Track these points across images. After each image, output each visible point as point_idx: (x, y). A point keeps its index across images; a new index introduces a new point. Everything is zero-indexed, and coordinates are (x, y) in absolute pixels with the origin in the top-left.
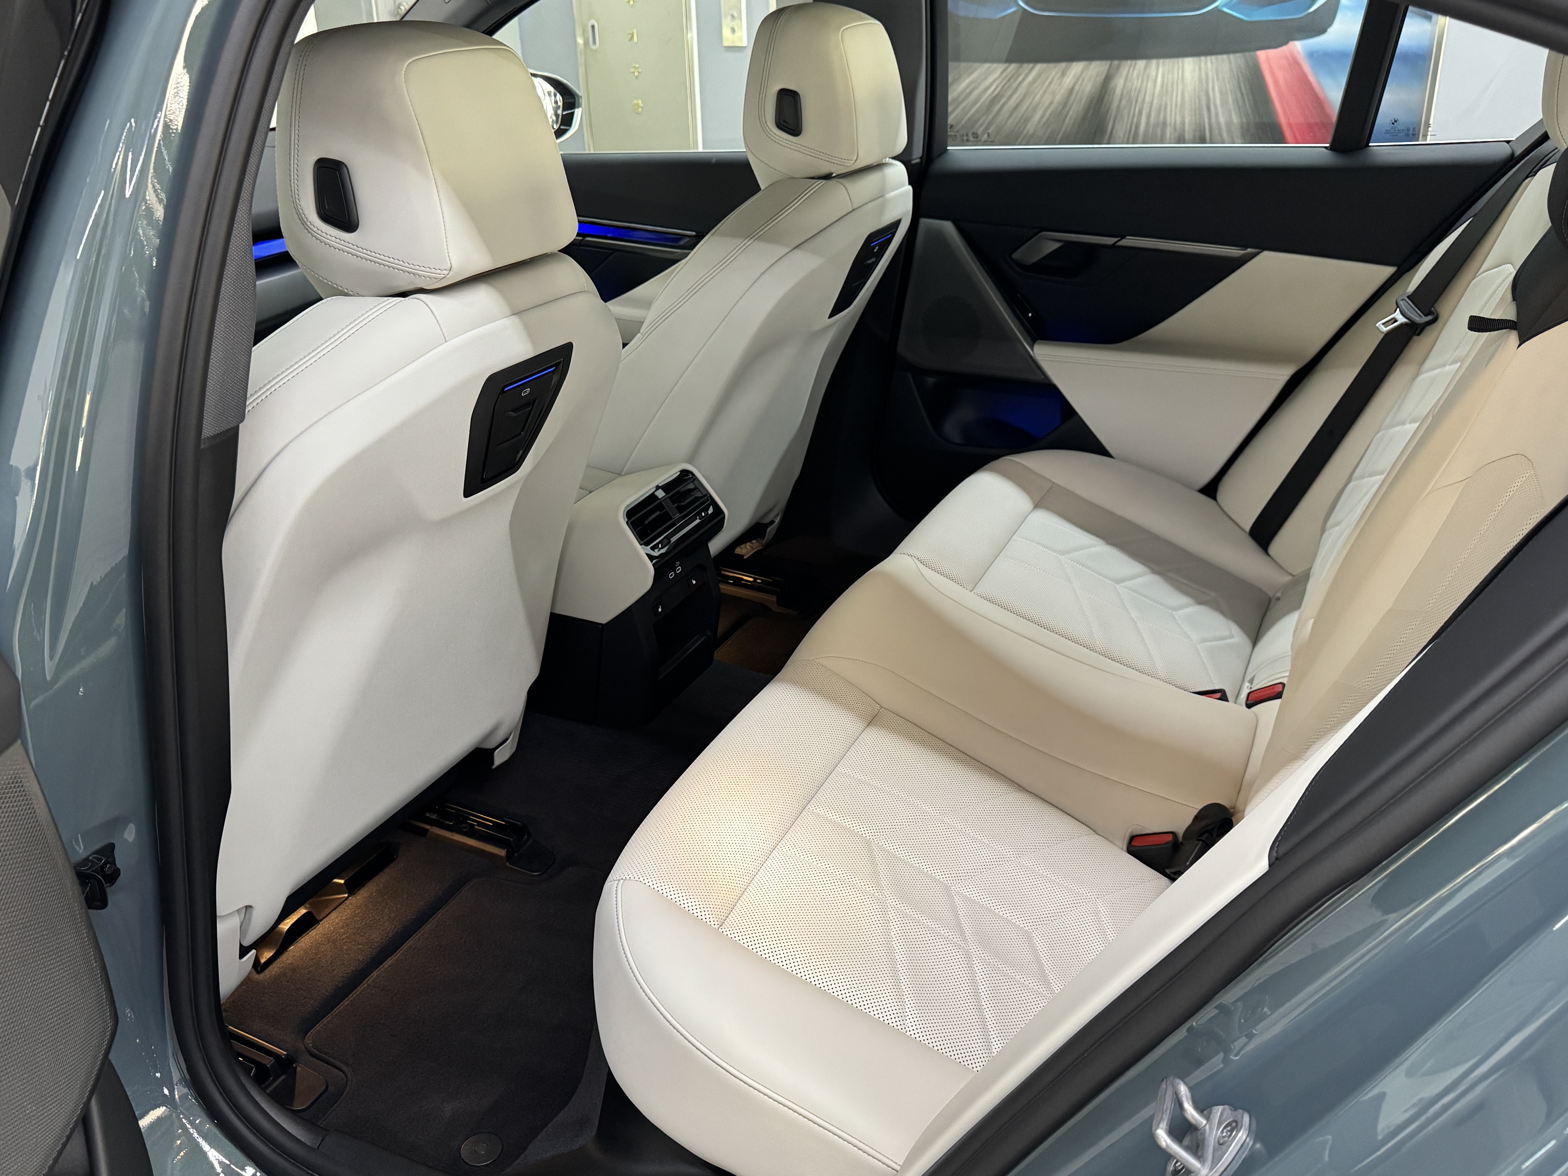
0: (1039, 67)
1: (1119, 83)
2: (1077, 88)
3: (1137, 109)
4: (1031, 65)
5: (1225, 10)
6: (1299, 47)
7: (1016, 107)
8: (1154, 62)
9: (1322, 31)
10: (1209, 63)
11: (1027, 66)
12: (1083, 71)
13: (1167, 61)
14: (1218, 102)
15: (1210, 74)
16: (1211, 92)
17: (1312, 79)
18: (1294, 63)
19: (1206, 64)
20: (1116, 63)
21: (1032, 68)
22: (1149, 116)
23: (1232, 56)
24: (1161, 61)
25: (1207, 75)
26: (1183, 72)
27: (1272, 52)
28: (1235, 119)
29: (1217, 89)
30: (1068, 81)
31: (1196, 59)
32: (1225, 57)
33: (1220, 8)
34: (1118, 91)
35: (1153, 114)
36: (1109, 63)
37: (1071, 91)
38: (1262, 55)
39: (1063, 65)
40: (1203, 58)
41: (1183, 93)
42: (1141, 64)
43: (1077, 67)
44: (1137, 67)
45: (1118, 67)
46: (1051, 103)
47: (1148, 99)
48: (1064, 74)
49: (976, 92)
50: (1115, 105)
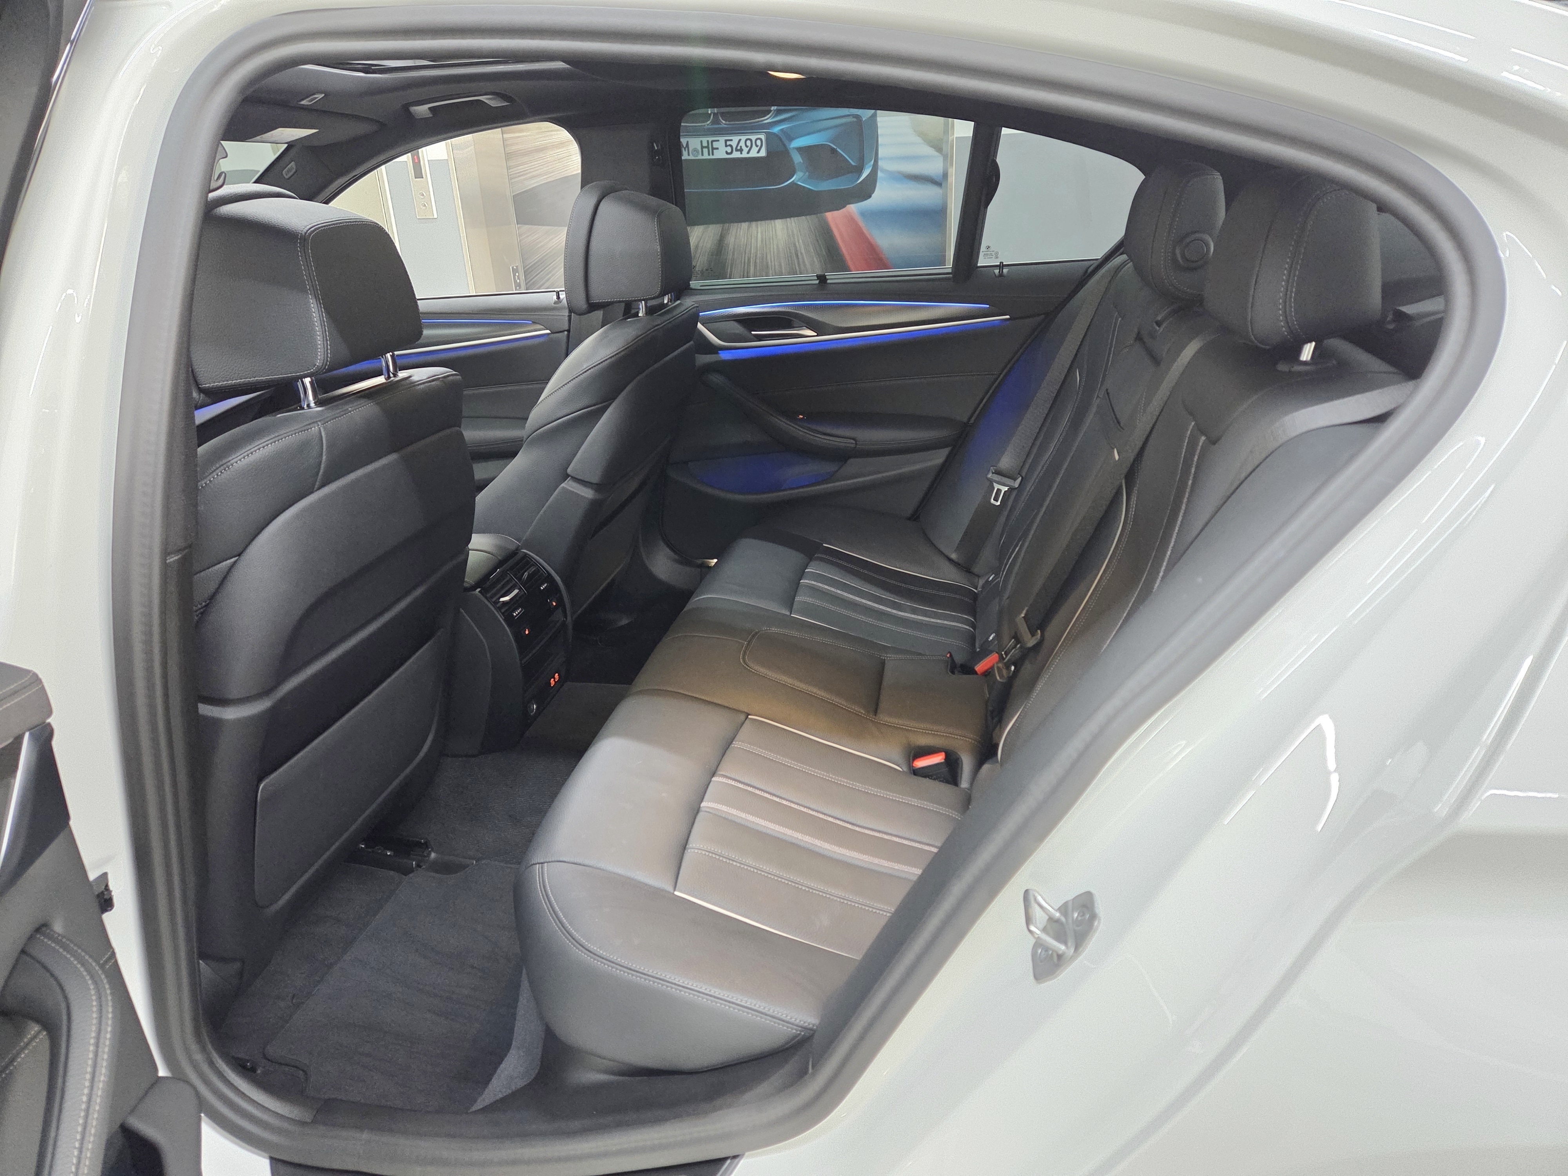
1: (731, 240)
2: (701, 245)
3: (746, 258)
5: (799, 183)
6: (853, 208)
8: (754, 224)
9: (868, 197)
10: (793, 223)
12: (704, 231)
13: (763, 222)
14: (803, 251)
15: (795, 231)
16: (797, 244)
17: (864, 230)
18: (851, 220)
19: (791, 223)
20: (727, 225)
23: (808, 217)
24: (759, 223)
25: (793, 232)
26: (776, 230)
27: (835, 213)
29: (801, 241)
31: (783, 220)
32: (803, 218)
33: (795, 182)
34: (731, 245)
35: (758, 261)
36: (722, 225)
38: (829, 216)
40: (788, 219)
41: (777, 246)
42: (745, 225)
44: (742, 227)
45: (729, 229)
47: (753, 251)
50: (730, 257)
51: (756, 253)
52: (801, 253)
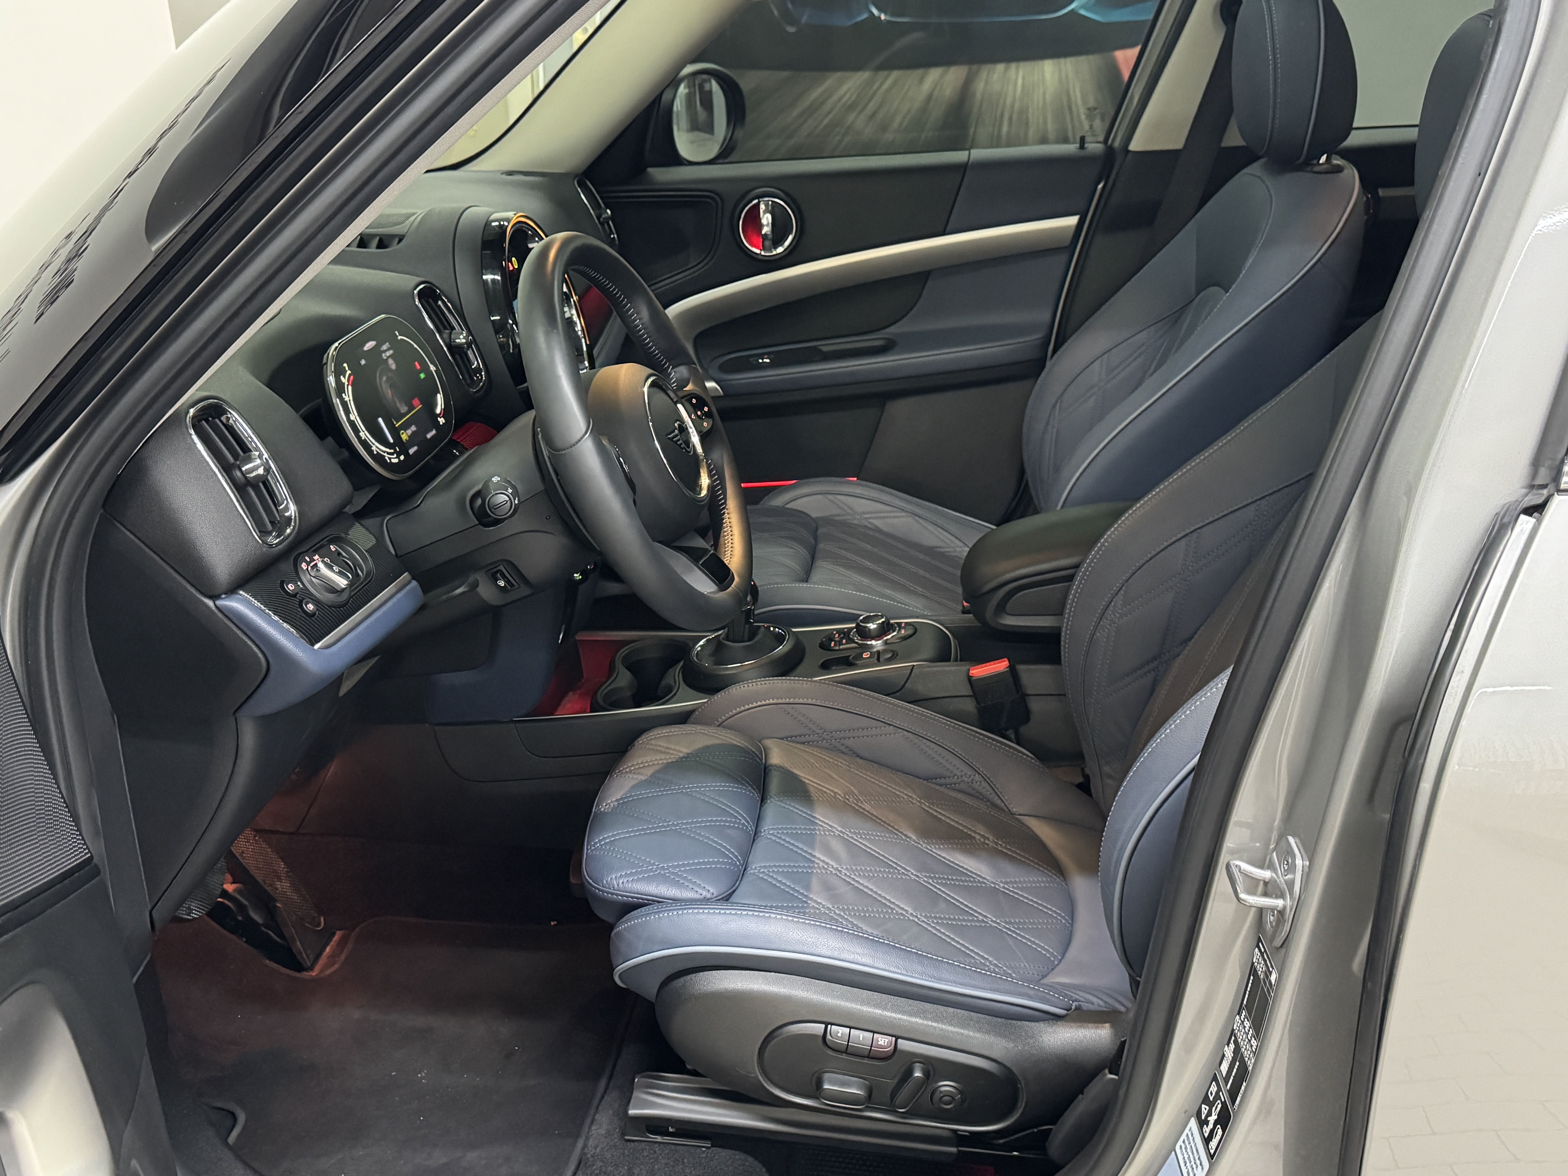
1: (980, 86)
3: (998, 114)
4: (886, 73)
5: (1083, 12)
12: (942, 76)
13: (1027, 64)
15: (1070, 75)
19: (1065, 64)
20: (975, 67)
31: (1056, 61)
33: (1075, 10)
34: (978, 96)
35: (1015, 117)
36: (967, 67)
37: (930, 97)
39: (920, 72)
40: (1062, 60)
42: (1000, 67)
43: (934, 74)
44: (996, 70)
45: (978, 72)
46: (909, 110)
48: (921, 80)
49: (831, 101)
50: (975, 109)
51: (1012, 106)
52: (1077, 106)
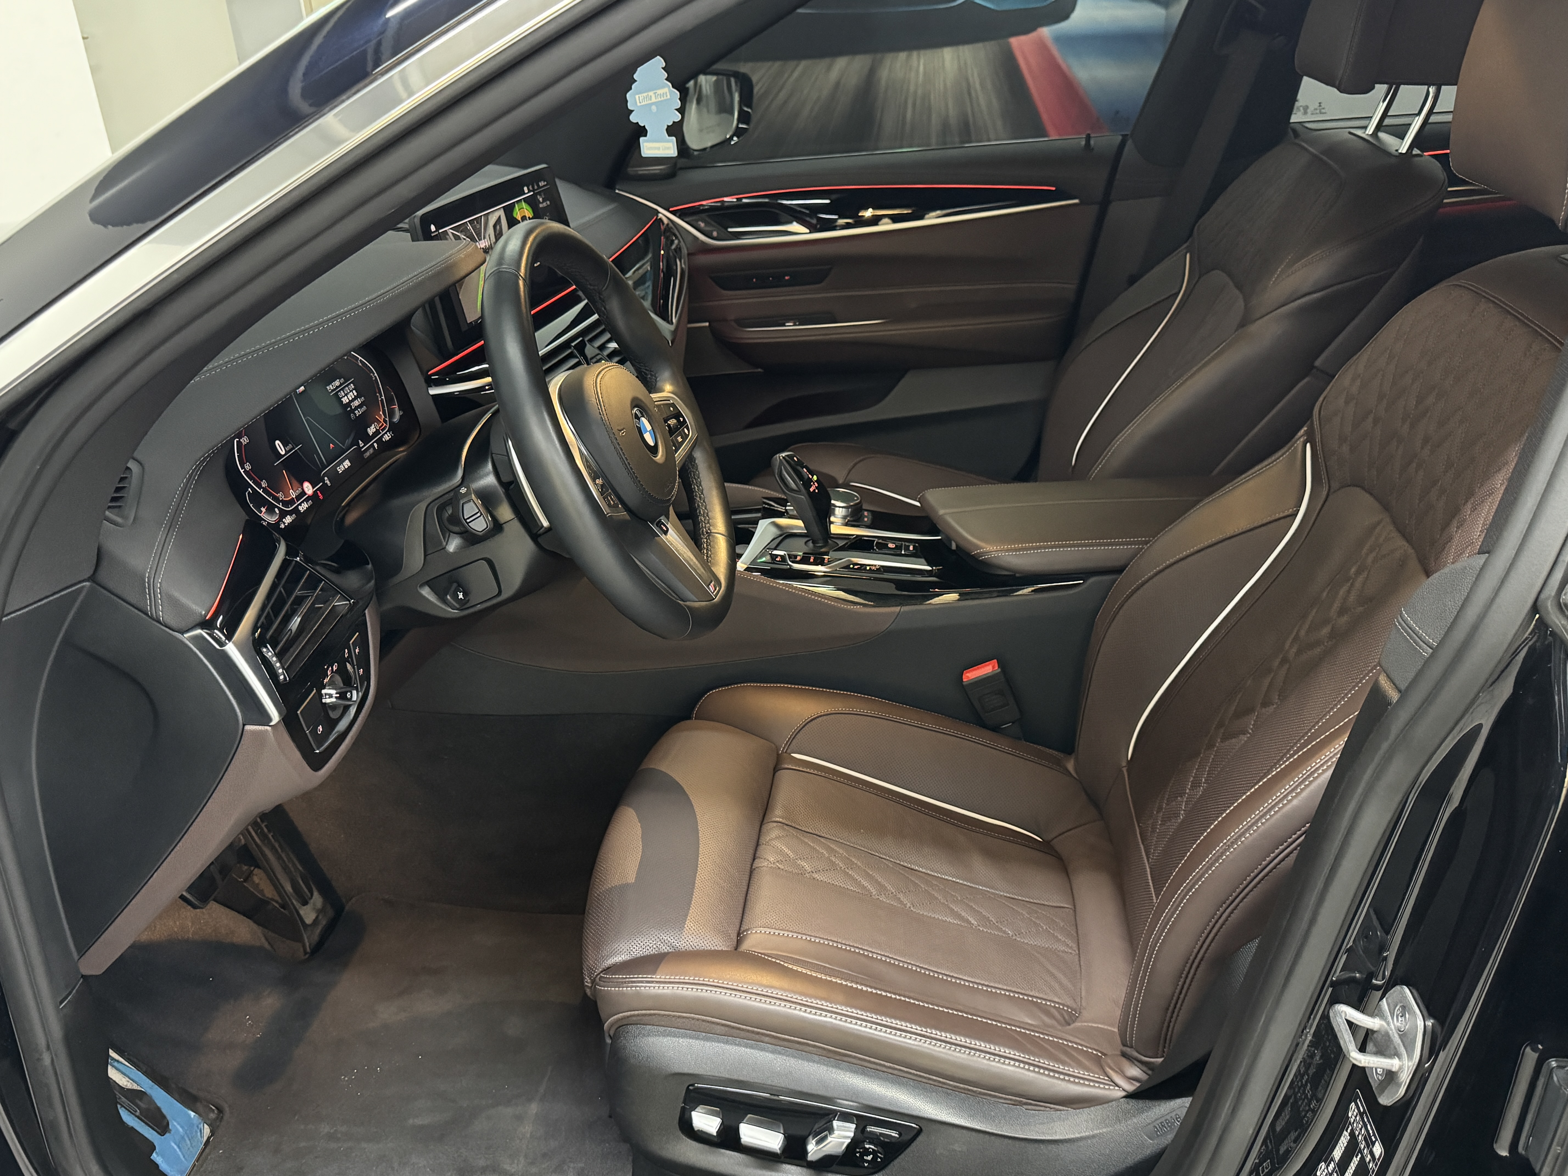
0: (804, 64)
2: (843, 81)
6: (1046, 32)
7: (785, 102)
8: (915, 54)
9: (1066, 17)
10: (967, 52)
11: (792, 64)
14: (978, 88)
16: (970, 77)
17: (1060, 61)
18: (1042, 47)
21: (797, 66)
22: (914, 105)
23: (987, 43)
24: (922, 52)
26: (943, 61)
27: (1023, 38)
28: (995, 102)
29: (976, 75)
30: (834, 74)
32: (980, 45)
38: (1015, 42)
41: (944, 81)
47: (912, 88)
